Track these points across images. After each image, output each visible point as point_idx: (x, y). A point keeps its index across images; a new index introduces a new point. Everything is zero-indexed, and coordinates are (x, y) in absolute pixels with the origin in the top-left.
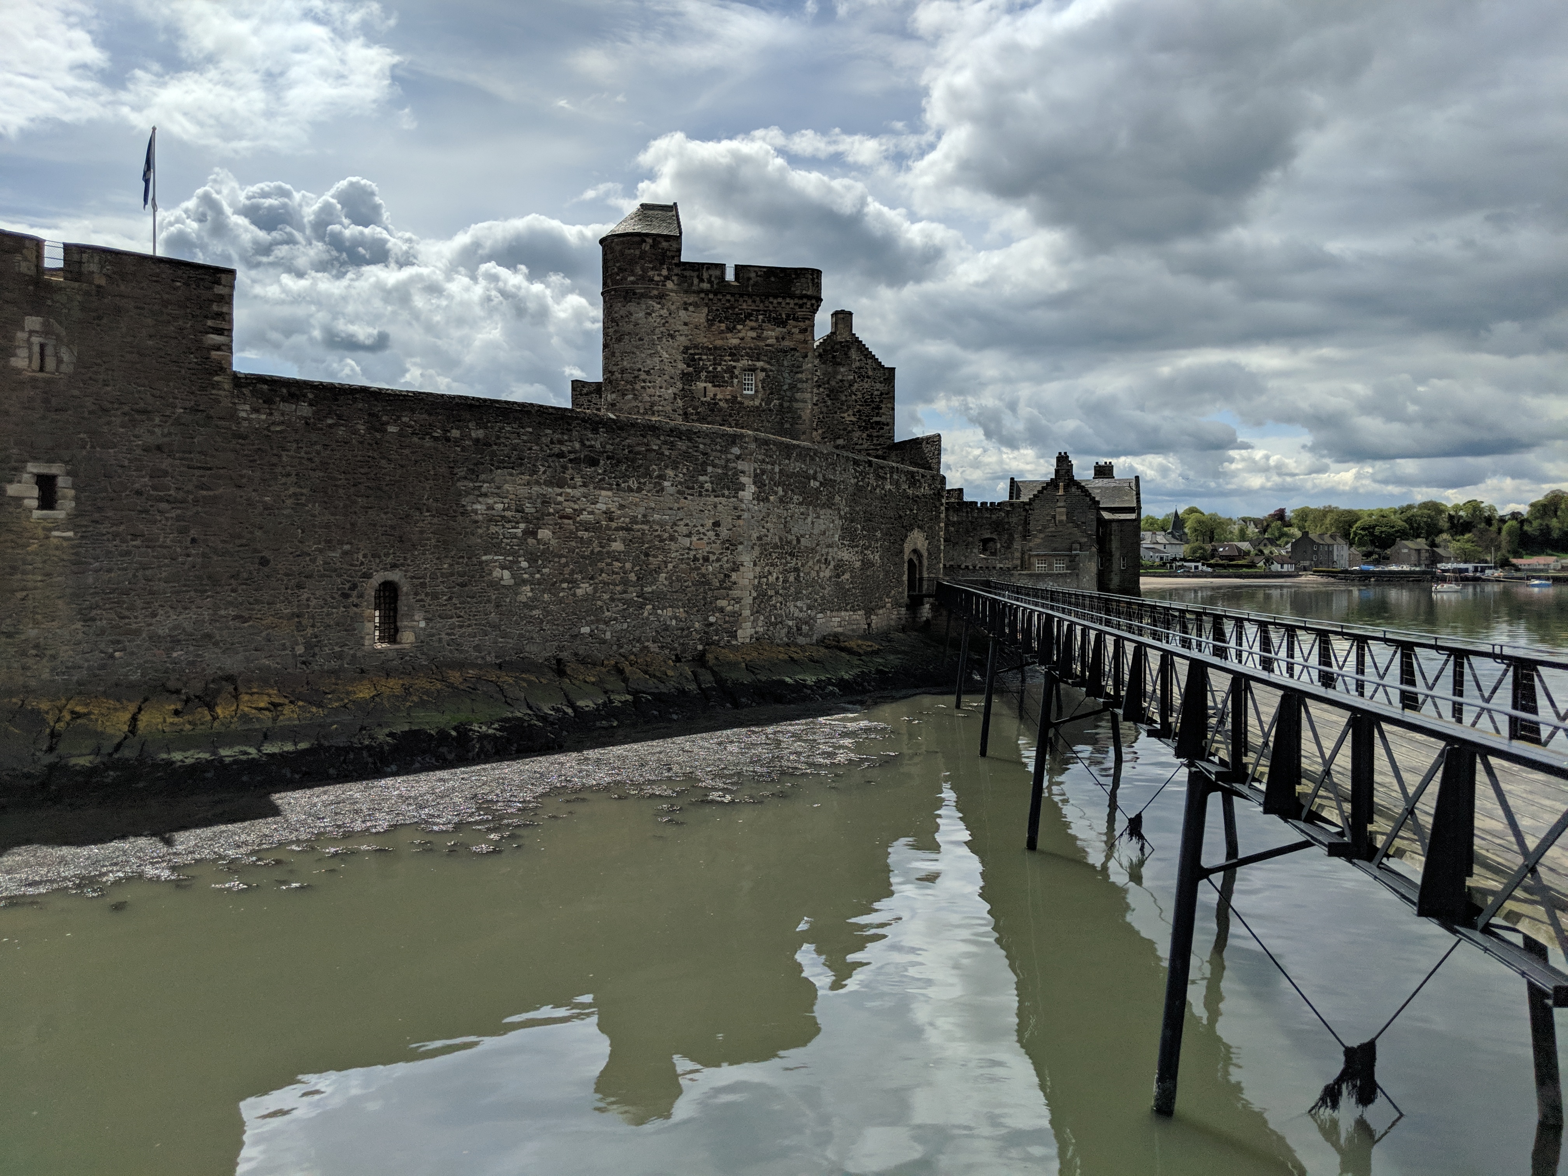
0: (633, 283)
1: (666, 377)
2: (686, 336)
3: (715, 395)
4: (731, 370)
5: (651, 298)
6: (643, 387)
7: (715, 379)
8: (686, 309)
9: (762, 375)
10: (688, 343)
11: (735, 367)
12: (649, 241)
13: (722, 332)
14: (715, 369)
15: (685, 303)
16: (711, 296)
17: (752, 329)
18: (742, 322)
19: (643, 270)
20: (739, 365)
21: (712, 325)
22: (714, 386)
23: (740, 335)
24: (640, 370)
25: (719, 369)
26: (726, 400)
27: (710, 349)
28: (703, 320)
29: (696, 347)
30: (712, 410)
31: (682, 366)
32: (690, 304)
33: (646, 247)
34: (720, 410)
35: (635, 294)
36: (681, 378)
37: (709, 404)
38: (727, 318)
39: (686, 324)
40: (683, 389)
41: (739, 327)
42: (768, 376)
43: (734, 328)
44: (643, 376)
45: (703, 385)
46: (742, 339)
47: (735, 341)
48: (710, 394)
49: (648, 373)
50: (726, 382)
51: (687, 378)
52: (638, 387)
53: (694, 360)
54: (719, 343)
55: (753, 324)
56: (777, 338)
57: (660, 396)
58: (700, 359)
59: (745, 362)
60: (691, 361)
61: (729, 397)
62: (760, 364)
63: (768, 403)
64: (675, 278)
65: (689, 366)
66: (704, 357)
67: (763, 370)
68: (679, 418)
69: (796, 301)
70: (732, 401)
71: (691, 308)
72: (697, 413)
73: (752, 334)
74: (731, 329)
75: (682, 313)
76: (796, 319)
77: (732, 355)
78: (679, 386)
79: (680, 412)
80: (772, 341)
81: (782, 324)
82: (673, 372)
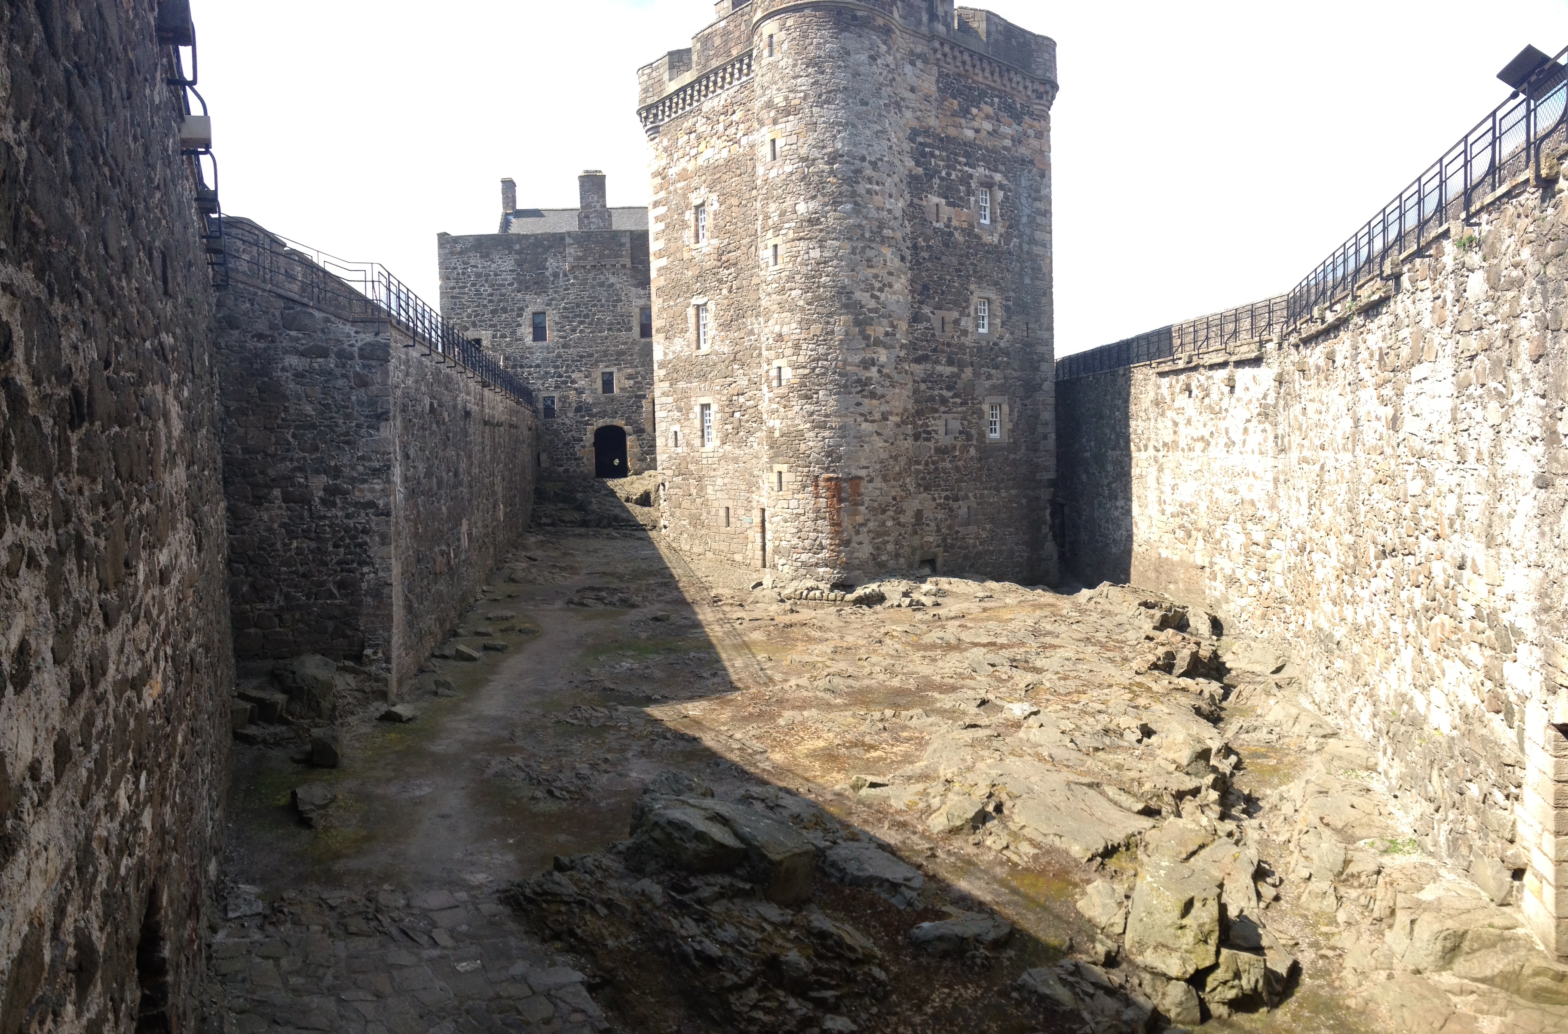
1: (896, 178)
2: (914, 110)
3: (950, 219)
4: (966, 179)
5: (873, 29)
6: (869, 192)
7: (948, 192)
8: (913, 64)
9: (1000, 195)
10: (914, 124)
11: (971, 176)
13: (955, 114)
14: (949, 174)
15: (912, 53)
16: (947, 49)
17: (988, 117)
18: (977, 103)
20: (975, 174)
21: (944, 99)
22: (949, 204)
23: (976, 124)
24: (863, 159)
25: (953, 177)
26: (963, 230)
27: (942, 140)
28: (934, 88)
29: (926, 132)
30: (946, 245)
31: (910, 163)
32: (919, 56)
34: (956, 245)
35: (855, 17)
36: (909, 183)
37: (943, 233)
38: (960, 92)
39: (913, 90)
40: (911, 205)
41: (974, 111)
42: (1006, 197)
43: (967, 111)
44: (868, 172)
45: (936, 199)
46: (977, 131)
47: (970, 134)
48: (944, 217)
49: (874, 165)
50: (961, 198)
51: (917, 184)
53: (923, 154)
54: (952, 132)
55: (989, 110)
56: (1013, 140)
57: (890, 211)
58: (932, 155)
59: (981, 171)
60: (920, 157)
61: (965, 225)
62: (998, 177)
63: (1007, 243)
65: (918, 164)
66: (937, 152)
67: (1001, 187)
68: (908, 253)
69: (1036, 86)
70: (969, 232)
71: (919, 63)
72: (929, 247)
73: (987, 126)
74: (965, 112)
75: (908, 68)
76: (1031, 114)
77: (967, 155)
78: (908, 197)
79: (909, 243)
80: (1008, 143)
81: (1017, 118)
82: (902, 171)
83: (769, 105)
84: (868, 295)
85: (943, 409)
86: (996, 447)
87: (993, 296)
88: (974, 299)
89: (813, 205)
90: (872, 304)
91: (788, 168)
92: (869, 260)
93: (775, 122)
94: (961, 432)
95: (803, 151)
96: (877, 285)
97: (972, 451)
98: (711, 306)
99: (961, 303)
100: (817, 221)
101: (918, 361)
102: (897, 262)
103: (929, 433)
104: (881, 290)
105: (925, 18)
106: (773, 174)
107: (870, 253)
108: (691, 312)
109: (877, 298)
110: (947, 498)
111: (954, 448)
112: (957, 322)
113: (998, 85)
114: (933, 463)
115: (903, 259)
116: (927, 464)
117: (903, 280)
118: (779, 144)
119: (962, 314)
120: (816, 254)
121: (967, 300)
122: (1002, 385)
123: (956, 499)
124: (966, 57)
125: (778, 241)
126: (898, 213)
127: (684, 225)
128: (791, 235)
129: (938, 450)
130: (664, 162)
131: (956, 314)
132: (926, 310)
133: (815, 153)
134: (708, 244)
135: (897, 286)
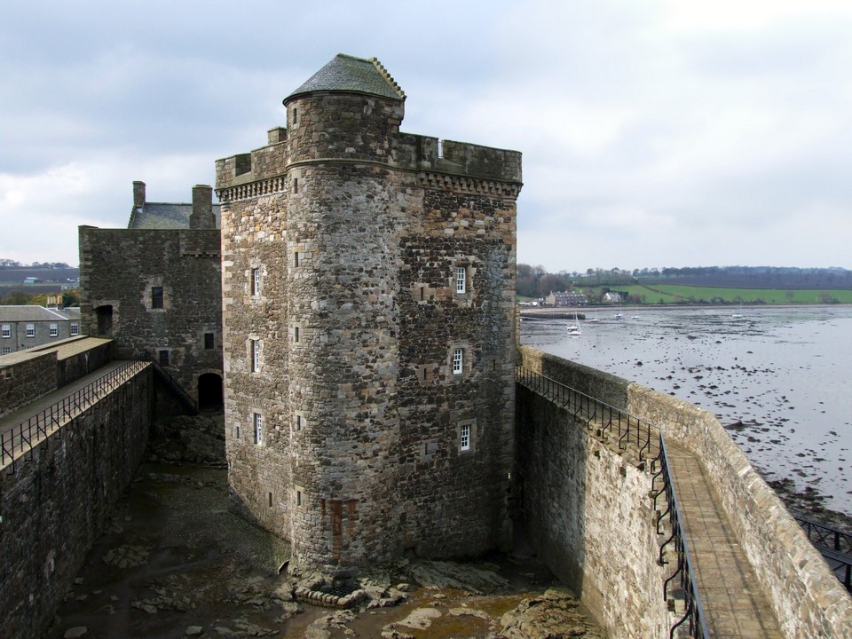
0: (352, 155)
1: (388, 278)
2: (404, 224)
3: (432, 297)
4: (446, 266)
5: (373, 176)
6: (365, 293)
7: (433, 278)
8: (404, 192)
9: (473, 271)
10: (405, 234)
11: (450, 263)
12: (371, 103)
13: (438, 220)
14: (432, 265)
15: (403, 184)
16: (431, 177)
17: (465, 217)
18: (455, 208)
19: (364, 138)
20: (453, 260)
21: (429, 211)
22: (431, 286)
23: (455, 224)
24: (361, 270)
25: (436, 265)
26: (442, 302)
27: (426, 241)
28: (420, 206)
29: (414, 238)
30: (429, 316)
31: (399, 262)
32: (407, 185)
33: (368, 111)
34: (437, 315)
35: (354, 170)
36: (399, 277)
37: (427, 308)
38: (442, 204)
39: (403, 210)
40: (401, 292)
41: (454, 214)
42: (479, 272)
43: (449, 215)
44: (365, 278)
45: (421, 285)
46: (456, 229)
47: (449, 232)
48: (427, 296)
49: (370, 273)
50: (442, 280)
51: (405, 277)
52: (359, 292)
53: (411, 254)
54: (435, 233)
55: (466, 211)
56: (486, 228)
57: (382, 303)
58: (418, 253)
59: (458, 257)
60: (409, 256)
61: (444, 299)
62: (472, 258)
63: (479, 303)
64: (393, 152)
65: (406, 262)
66: (422, 251)
67: (475, 265)
68: (397, 329)
69: (505, 187)
70: (448, 303)
71: (409, 191)
72: (415, 321)
73: (465, 223)
74: (446, 217)
75: (400, 196)
76: (501, 206)
77: (447, 247)
78: (398, 288)
79: (398, 321)
80: (482, 231)
81: (490, 212)
82: (393, 270)
83: (294, 227)
84: (363, 367)
85: (424, 436)
86: (466, 455)
87: (465, 346)
88: (451, 352)
89: (323, 304)
90: (368, 372)
91: (306, 276)
92: (365, 341)
93: (298, 241)
94: (437, 452)
95: (317, 265)
96: (371, 358)
97: (447, 464)
98: (261, 343)
99: (440, 356)
100: (326, 315)
101: (404, 405)
102: (388, 338)
103: (413, 456)
104: (374, 361)
105: (414, 157)
106: (296, 276)
107: (365, 337)
108: (248, 344)
109: (371, 367)
110: (426, 501)
111: (432, 464)
112: (436, 371)
113: (474, 192)
114: (415, 477)
115: (393, 334)
116: (410, 479)
117: (393, 349)
118: (301, 256)
119: (441, 364)
120: (324, 339)
121: (445, 354)
122: (472, 411)
123: (433, 500)
124: (447, 179)
125: (299, 325)
126: (389, 302)
127: (244, 280)
128: (307, 324)
129: (420, 467)
130: (232, 230)
131: (436, 365)
132: (412, 366)
133: (326, 267)
134: (260, 299)
135: (387, 355)
